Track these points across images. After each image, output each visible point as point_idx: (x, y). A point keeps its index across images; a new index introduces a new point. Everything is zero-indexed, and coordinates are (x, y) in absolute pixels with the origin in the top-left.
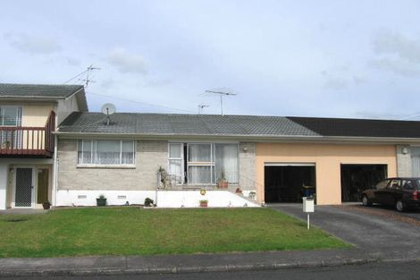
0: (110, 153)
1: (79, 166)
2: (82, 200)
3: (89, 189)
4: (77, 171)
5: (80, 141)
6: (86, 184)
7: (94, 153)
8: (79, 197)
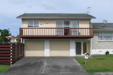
0: (108, 37)
1: (99, 41)
2: (100, 52)
3: (102, 49)
4: (98, 43)
5: (99, 32)
6: (101, 47)
7: (103, 37)
8: (99, 51)
